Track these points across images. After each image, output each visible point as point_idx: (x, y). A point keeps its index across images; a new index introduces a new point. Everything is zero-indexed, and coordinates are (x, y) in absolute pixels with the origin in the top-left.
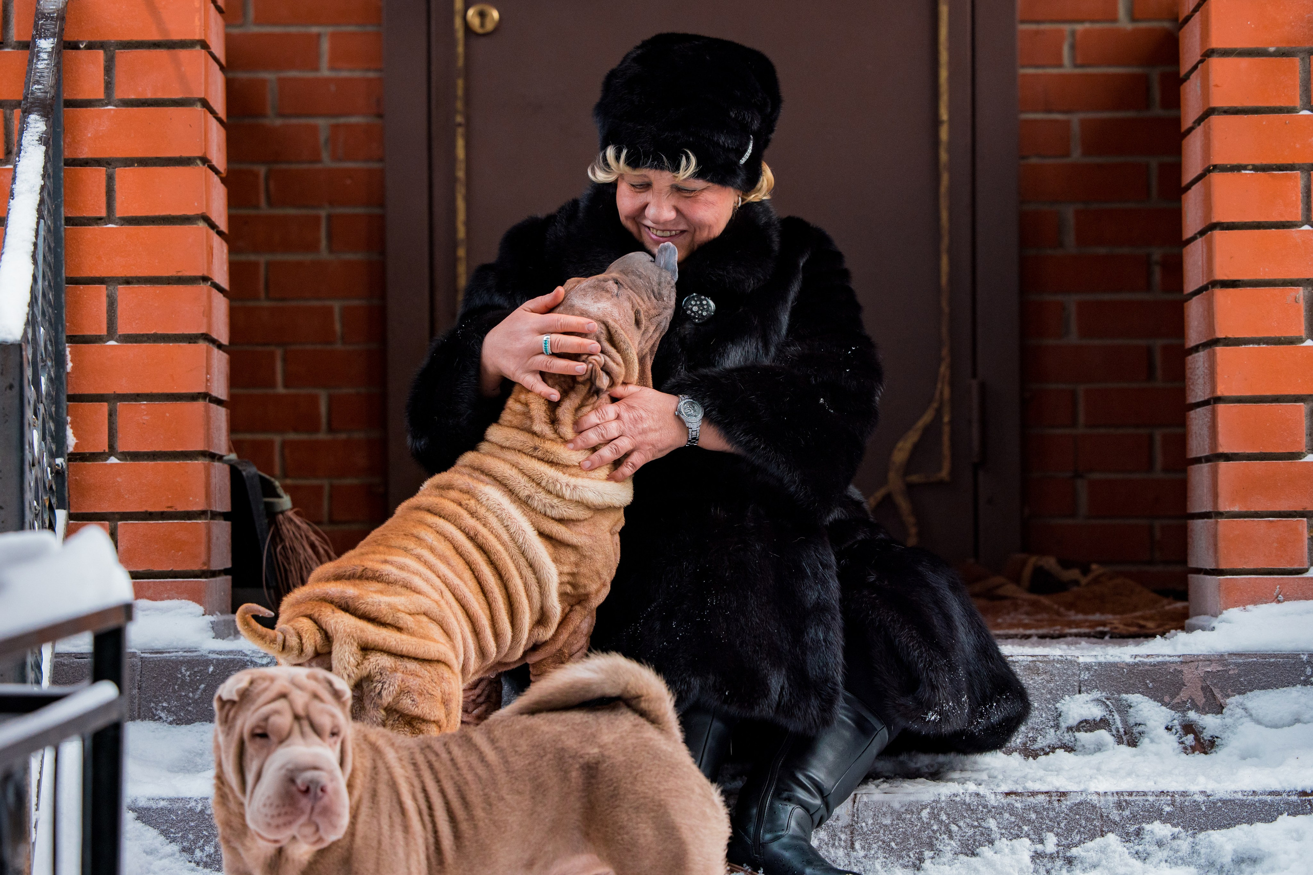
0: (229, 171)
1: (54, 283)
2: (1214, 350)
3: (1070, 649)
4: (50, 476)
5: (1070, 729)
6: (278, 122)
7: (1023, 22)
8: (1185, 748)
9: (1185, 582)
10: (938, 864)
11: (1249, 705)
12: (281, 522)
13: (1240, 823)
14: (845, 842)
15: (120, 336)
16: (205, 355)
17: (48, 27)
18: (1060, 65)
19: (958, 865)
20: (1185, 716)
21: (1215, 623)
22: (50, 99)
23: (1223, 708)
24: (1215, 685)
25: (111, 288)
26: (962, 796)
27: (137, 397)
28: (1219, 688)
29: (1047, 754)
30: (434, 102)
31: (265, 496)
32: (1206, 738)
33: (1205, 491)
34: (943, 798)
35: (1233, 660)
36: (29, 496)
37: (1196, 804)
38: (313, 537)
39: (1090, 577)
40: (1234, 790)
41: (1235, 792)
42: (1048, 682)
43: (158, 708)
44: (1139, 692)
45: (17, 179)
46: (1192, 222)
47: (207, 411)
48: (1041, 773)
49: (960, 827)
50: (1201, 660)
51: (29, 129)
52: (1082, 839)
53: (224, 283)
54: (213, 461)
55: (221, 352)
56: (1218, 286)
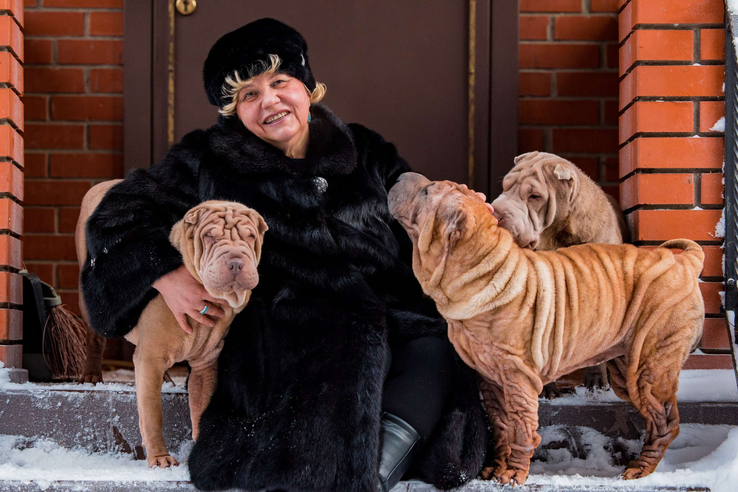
0: (25, 93)
2: (638, 212)
5: (544, 447)
6: (58, 68)
7: (522, 12)
8: (616, 461)
12: (55, 312)
16: (8, 206)
18: (545, 40)
20: (616, 440)
23: (640, 436)
24: (635, 421)
30: (155, 58)
31: (45, 296)
32: (629, 454)
38: (74, 322)
44: (587, 425)
46: (625, 134)
47: (9, 241)
50: (627, 405)
53: (21, 162)
54: (13, 272)
55: (18, 205)
56: (641, 172)
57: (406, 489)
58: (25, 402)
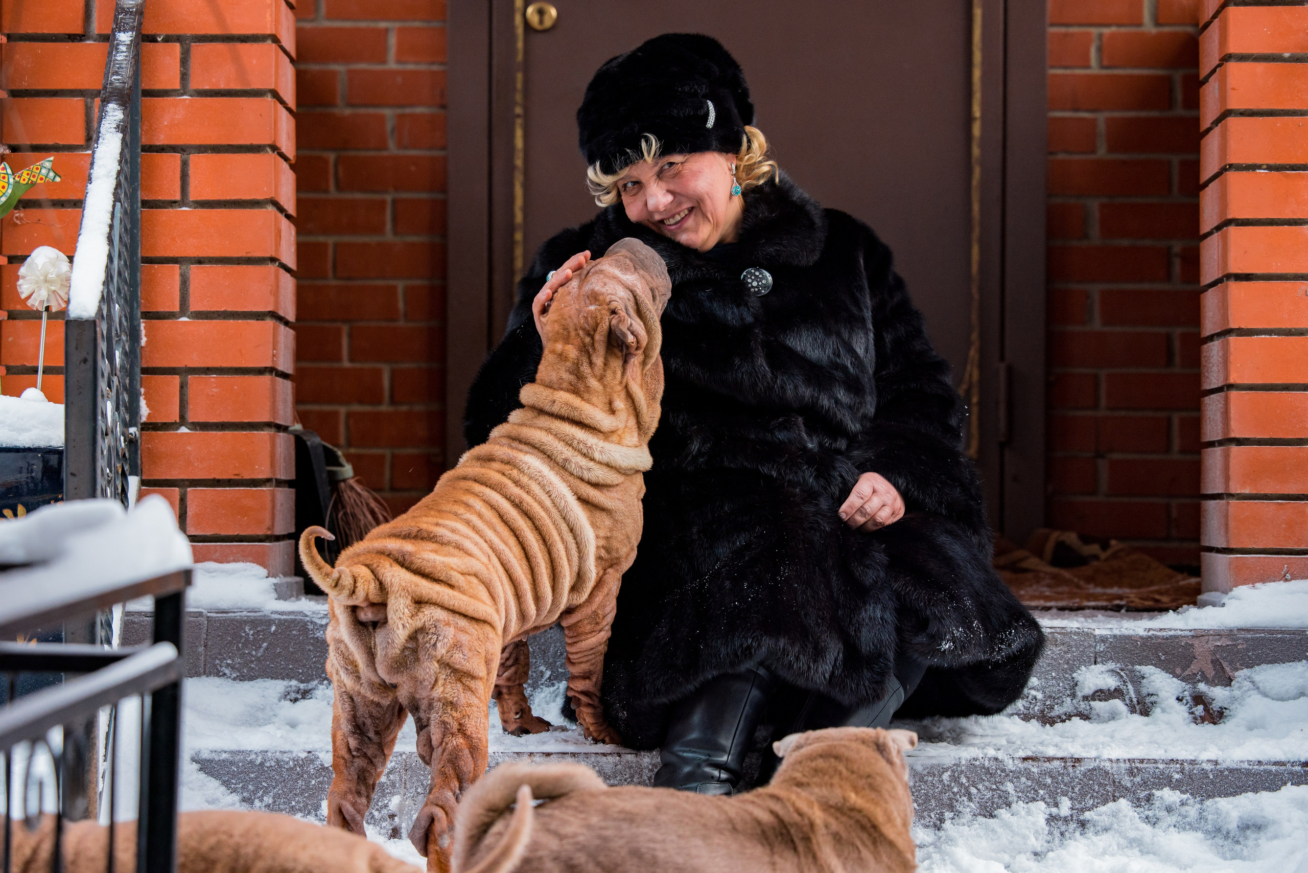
0: (298, 157)
1: (130, 262)
2: (1227, 340)
3: (1087, 622)
4: (123, 444)
5: (1086, 698)
6: (348, 112)
7: (1052, 25)
8: (1195, 718)
9: (1198, 558)
10: (958, 824)
11: (1257, 678)
12: (343, 489)
13: (1246, 791)
15: (192, 313)
16: (272, 331)
17: (127, 21)
18: (1088, 67)
19: (977, 826)
20: (1195, 688)
21: (1225, 599)
22: (127, 89)
23: (1232, 680)
24: (1224, 658)
25: (184, 267)
26: (981, 760)
27: (208, 371)
28: (1228, 661)
29: (1063, 721)
30: (494, 95)
31: (328, 464)
32: (1215, 709)
33: (1218, 473)
34: (963, 762)
35: (1242, 635)
36: (101, 463)
37: (1204, 772)
38: (373, 504)
39: (1109, 552)
40: (1241, 760)
41: (1242, 762)
42: (1065, 652)
43: (223, 664)
44: (1152, 664)
45: (95, 164)
46: (1209, 219)
47: (273, 384)
48: (1057, 739)
49: (979, 790)
50: (1211, 635)
51: (107, 117)
52: (1095, 803)
53: (292, 263)
54: (279, 431)
55: (287, 328)
56: (1233, 279)
58: (299, 630)
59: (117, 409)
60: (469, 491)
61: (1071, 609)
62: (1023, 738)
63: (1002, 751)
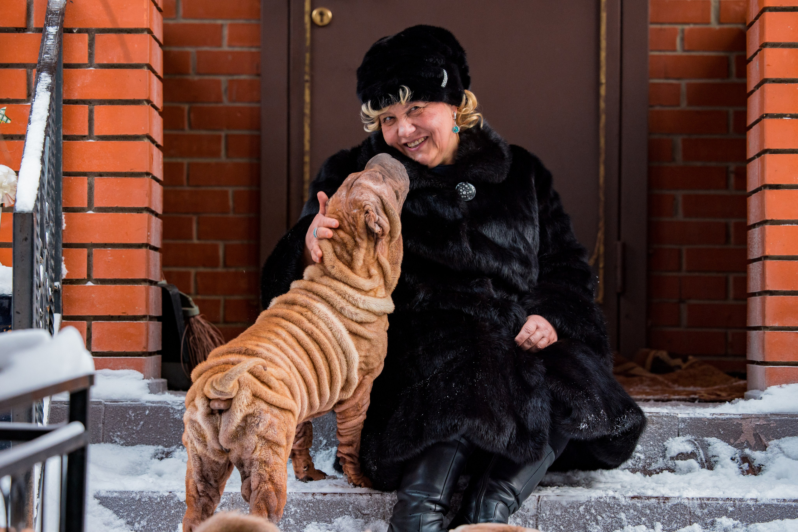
0: (164, 107)
1: (56, 175)
2: (764, 228)
3: (673, 409)
4: (50, 293)
5: (672, 458)
6: (196, 78)
7: (652, 23)
8: (743, 472)
9: (745, 368)
11: (783, 445)
12: (193, 322)
13: (775, 519)
14: (532, 525)
15: (95, 208)
16: (147, 220)
17: (54, 19)
18: (675, 50)
20: (743, 452)
21: (762, 395)
22: (54, 63)
23: (766, 447)
24: (761, 433)
25: (90, 179)
26: (604, 498)
27: (105, 246)
28: (764, 435)
29: (658, 473)
30: (291, 68)
31: (183, 306)
32: (755, 466)
33: (758, 313)
34: (593, 500)
35: (773, 417)
36: (36, 305)
37: (749, 507)
38: (212, 332)
39: (688, 363)
40: (772, 498)
41: (773, 500)
42: (659, 429)
43: (115, 435)
44: (715, 437)
45: (33, 112)
46: (752, 149)
47: (148, 254)
48: (654, 485)
49: (603, 517)
50: (753, 418)
51: (41, 82)
52: (678, 526)
53: (160, 176)
54: (151, 285)
55: (157, 218)
56: (768, 188)
57: (537, 501)
58: (164, 414)
59: (47, 270)
60: (278, 325)
61: (663, 401)
62: (631, 484)
63: (618, 492)
